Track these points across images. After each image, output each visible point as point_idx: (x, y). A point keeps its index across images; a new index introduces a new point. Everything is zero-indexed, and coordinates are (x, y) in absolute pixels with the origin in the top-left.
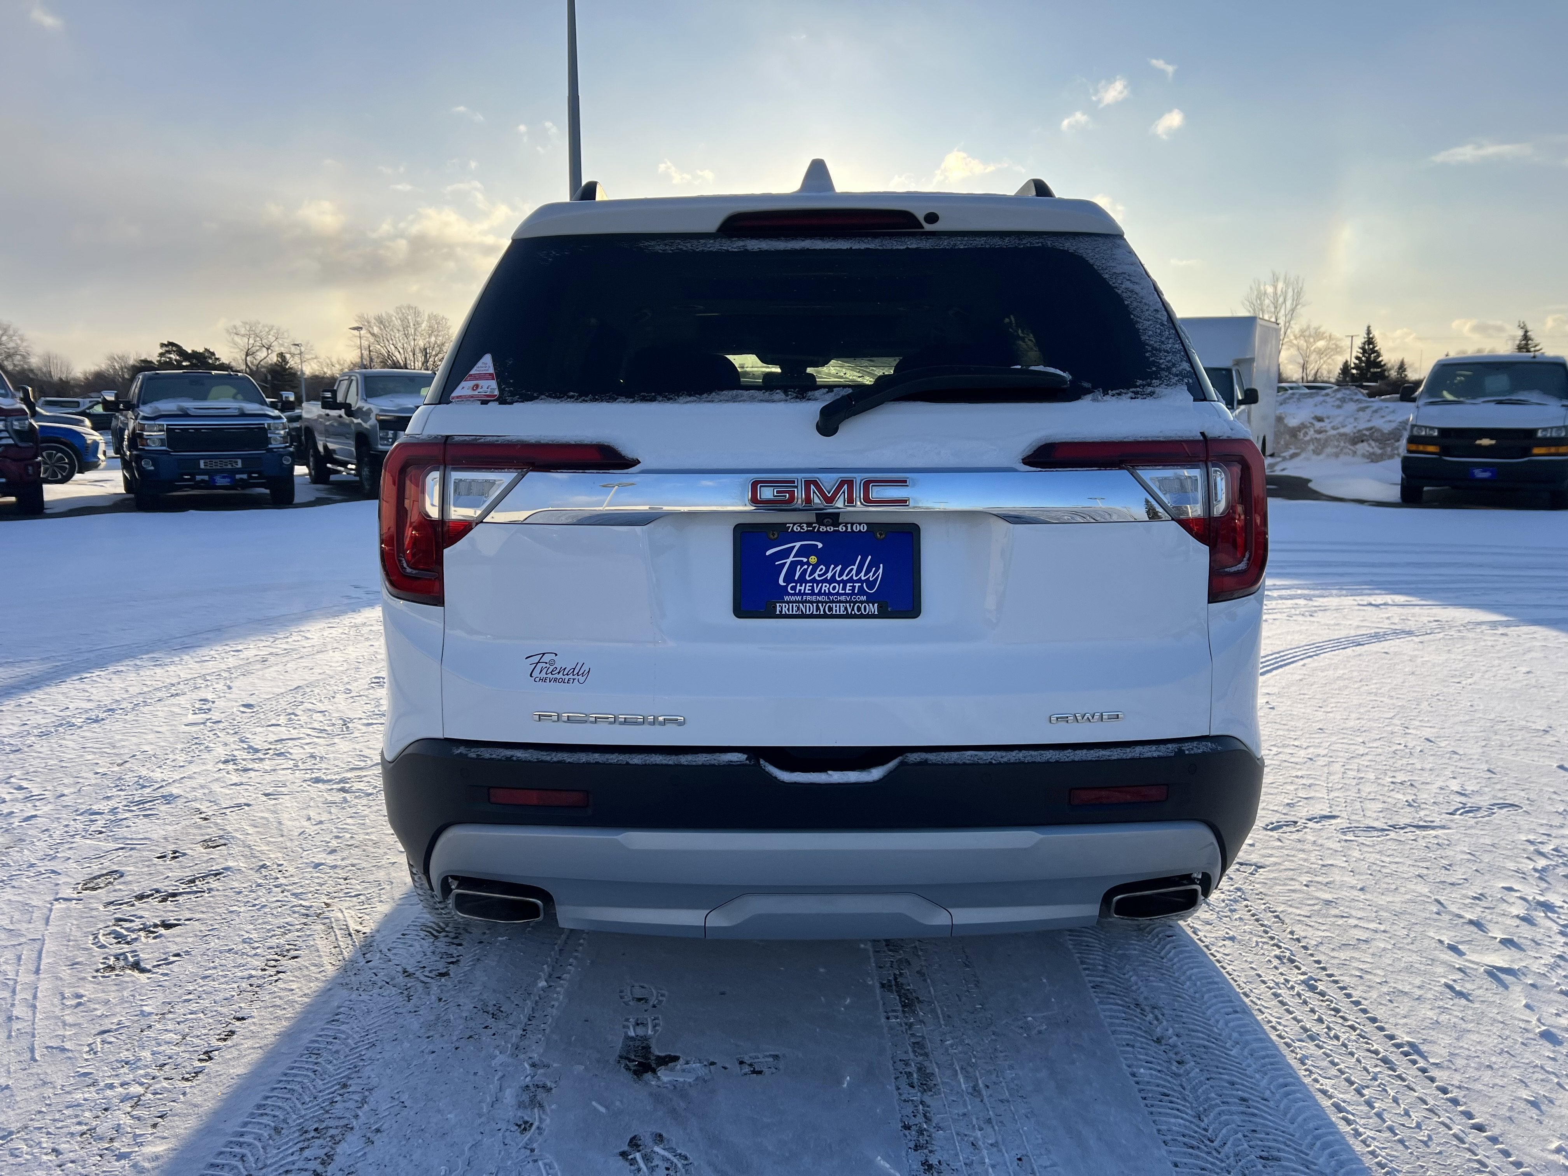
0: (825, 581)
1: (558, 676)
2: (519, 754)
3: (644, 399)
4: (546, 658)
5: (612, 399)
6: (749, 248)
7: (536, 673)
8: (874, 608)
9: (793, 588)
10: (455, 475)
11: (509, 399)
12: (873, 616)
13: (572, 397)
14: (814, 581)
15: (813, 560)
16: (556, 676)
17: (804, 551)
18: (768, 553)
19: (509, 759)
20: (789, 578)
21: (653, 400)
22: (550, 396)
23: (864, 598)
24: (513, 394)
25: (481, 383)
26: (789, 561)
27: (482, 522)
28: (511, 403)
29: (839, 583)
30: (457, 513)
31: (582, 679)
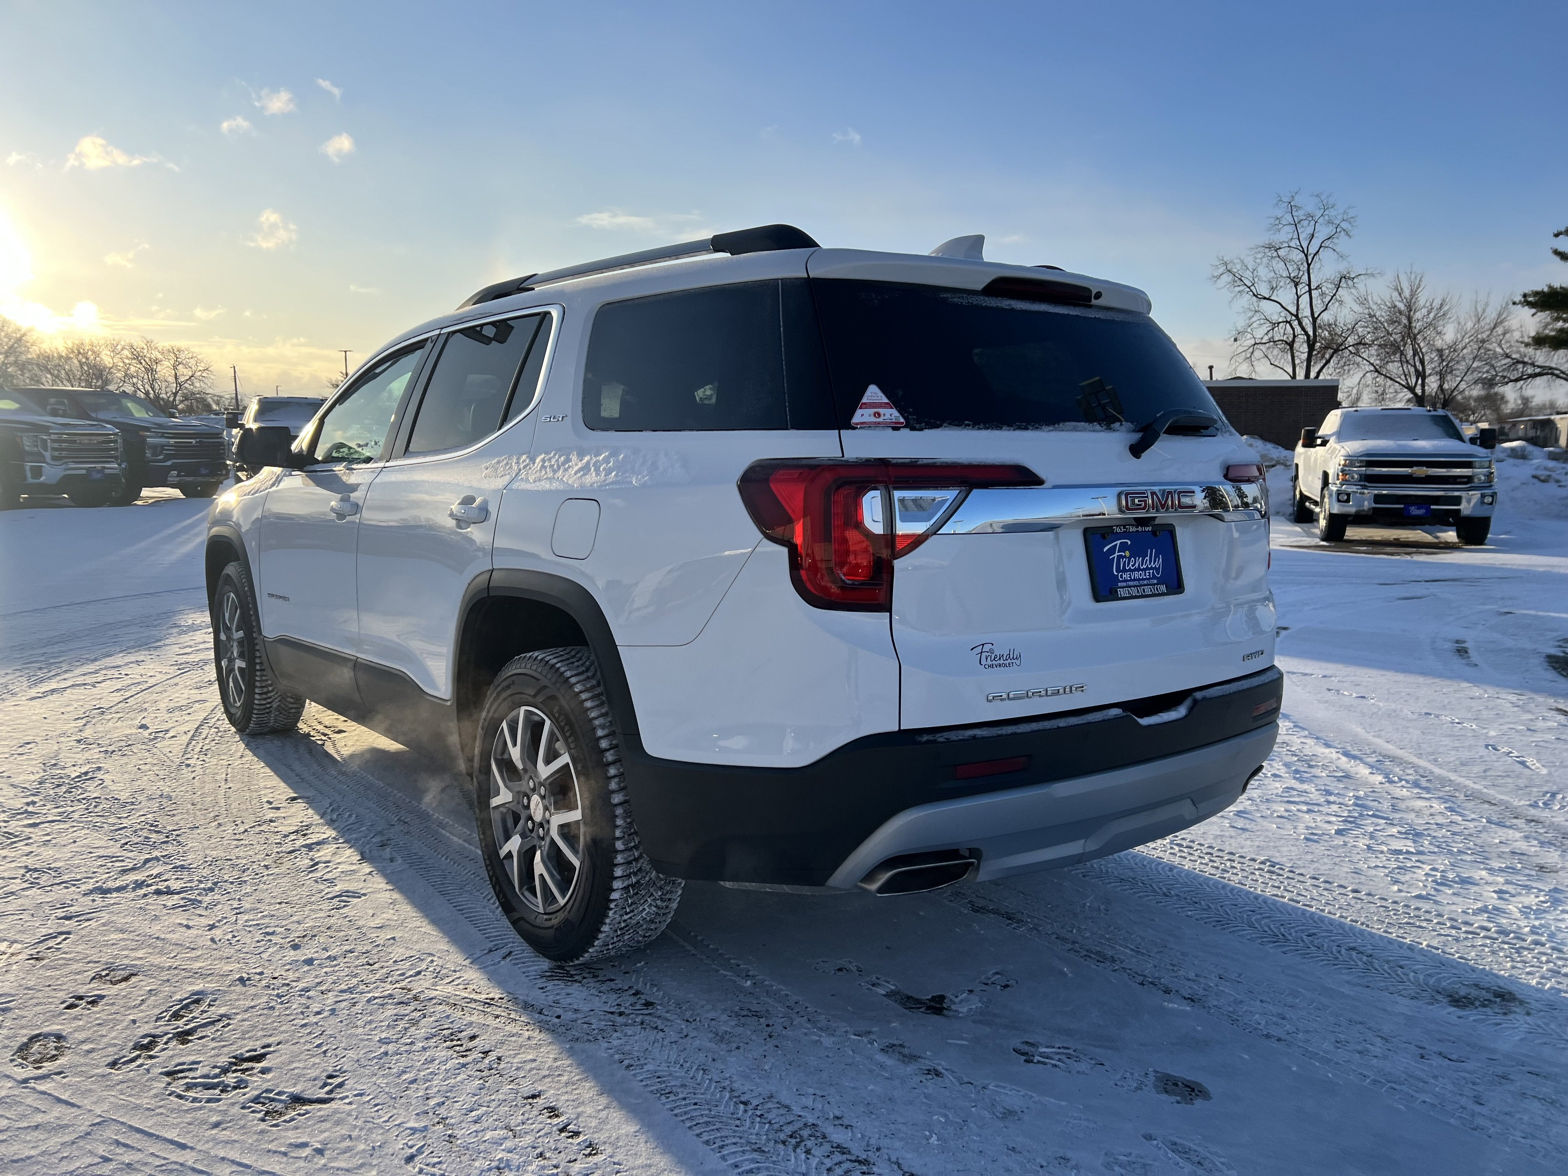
0: (1135, 570)
1: (1001, 662)
2: (978, 732)
3: (1020, 428)
4: (987, 648)
5: (999, 427)
6: (1015, 307)
7: (983, 662)
8: (1163, 588)
9: (1121, 576)
10: (897, 494)
11: (918, 426)
12: (1163, 594)
13: (969, 425)
14: (1130, 570)
15: (1127, 553)
16: (999, 662)
17: (1123, 547)
18: (1105, 550)
19: (974, 737)
20: (1118, 570)
21: (1026, 429)
22: (950, 424)
23: (1155, 581)
24: (919, 422)
25: (881, 411)
26: (1116, 555)
27: (935, 534)
28: (921, 429)
29: (1142, 570)
30: (903, 528)
31: (1018, 662)
